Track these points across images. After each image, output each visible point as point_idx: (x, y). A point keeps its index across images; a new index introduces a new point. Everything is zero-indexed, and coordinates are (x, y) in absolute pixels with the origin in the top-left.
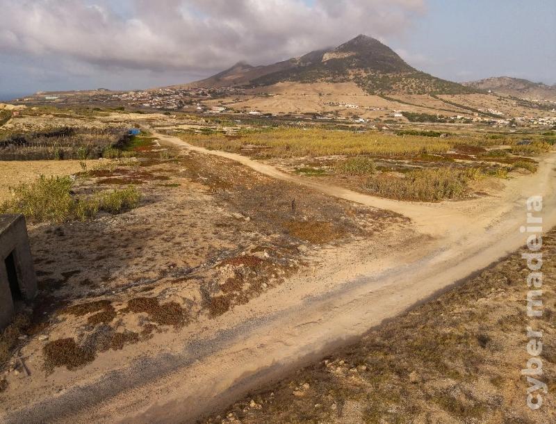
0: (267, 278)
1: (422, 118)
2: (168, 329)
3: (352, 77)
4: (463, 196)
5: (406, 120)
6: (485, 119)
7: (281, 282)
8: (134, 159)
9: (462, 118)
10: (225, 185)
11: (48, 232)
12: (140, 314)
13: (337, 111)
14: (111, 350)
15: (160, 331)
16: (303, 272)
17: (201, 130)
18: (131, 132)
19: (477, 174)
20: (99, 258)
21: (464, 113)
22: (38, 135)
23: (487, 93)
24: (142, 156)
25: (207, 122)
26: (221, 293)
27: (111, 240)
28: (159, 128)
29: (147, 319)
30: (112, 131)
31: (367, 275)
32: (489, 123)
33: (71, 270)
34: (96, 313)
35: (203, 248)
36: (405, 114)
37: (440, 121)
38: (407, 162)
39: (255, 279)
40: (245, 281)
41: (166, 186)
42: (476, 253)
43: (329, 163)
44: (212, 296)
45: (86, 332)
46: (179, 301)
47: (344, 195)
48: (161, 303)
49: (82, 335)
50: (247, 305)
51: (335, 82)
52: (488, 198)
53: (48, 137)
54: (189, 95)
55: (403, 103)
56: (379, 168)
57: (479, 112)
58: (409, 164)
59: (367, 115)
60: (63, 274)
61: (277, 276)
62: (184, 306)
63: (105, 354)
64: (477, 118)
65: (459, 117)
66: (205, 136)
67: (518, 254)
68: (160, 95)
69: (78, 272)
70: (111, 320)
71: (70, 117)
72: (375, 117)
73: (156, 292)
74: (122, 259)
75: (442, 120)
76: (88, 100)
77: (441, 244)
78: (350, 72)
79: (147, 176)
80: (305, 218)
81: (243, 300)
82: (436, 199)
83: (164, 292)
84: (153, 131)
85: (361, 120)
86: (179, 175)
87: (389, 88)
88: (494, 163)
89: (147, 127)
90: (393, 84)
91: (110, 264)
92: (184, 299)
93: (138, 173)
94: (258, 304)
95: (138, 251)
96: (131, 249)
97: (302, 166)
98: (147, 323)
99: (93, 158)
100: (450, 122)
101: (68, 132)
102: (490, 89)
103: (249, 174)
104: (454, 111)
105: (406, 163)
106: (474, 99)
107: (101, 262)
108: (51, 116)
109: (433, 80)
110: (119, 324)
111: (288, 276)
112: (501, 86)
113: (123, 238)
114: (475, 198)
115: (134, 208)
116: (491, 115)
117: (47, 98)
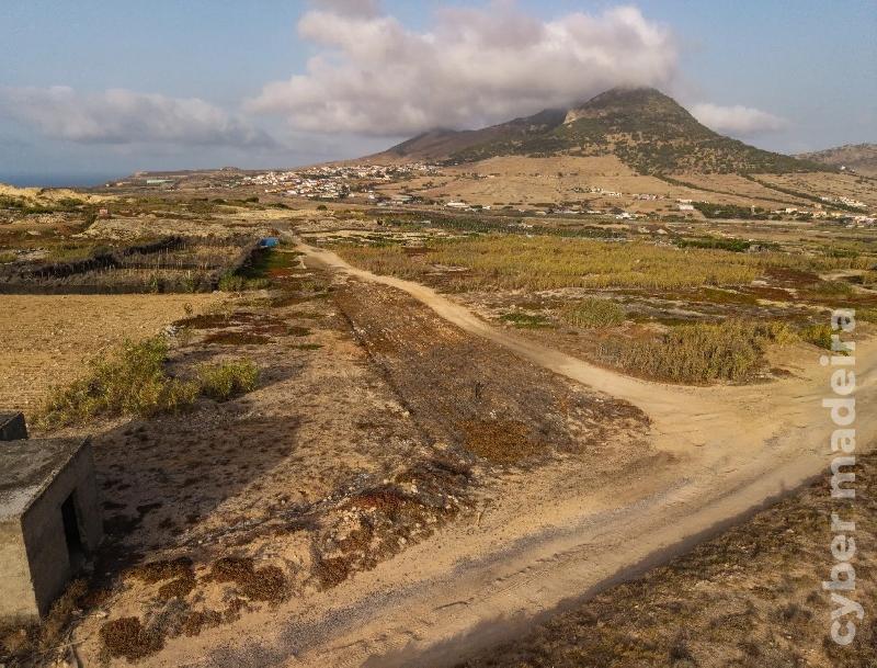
0: (407, 529)
1: (727, 212)
2: (260, 608)
3: (611, 147)
4: (751, 375)
5: (698, 215)
6: (833, 214)
7: (428, 534)
8: (264, 294)
9: (793, 213)
10: (387, 347)
11: (126, 434)
12: (226, 584)
13: (587, 201)
14: (183, 636)
15: (250, 610)
16: (465, 516)
17: (369, 238)
18: (263, 243)
19: (785, 331)
20: (189, 482)
21: (796, 204)
22: (132, 251)
23: (838, 172)
24: (277, 287)
25: (380, 223)
26: (339, 553)
27: (209, 451)
28: (307, 235)
29: (235, 592)
30: (236, 240)
31: (558, 524)
32: (841, 220)
33: (149, 502)
34: (170, 580)
35: (332, 468)
36: (697, 206)
37: (756, 217)
38: (679, 303)
39: (390, 531)
40: (375, 534)
41: (302, 347)
42: (733, 491)
43: (555, 304)
44: (325, 557)
45: (154, 609)
46: (280, 564)
47: (565, 367)
48: (256, 567)
49: (149, 614)
50: (374, 571)
51: (584, 156)
52: (790, 381)
53: (145, 254)
54: (357, 177)
55: (696, 188)
56: (631, 316)
57: (825, 202)
58: (681, 307)
59: (636, 207)
60: (139, 509)
61: (424, 525)
62: (287, 572)
63: (175, 641)
64: (819, 212)
65: (789, 210)
66: (375, 251)
67: (794, 497)
68: (314, 177)
69: (158, 505)
70: (188, 592)
71: (180, 217)
72: (649, 211)
73: (253, 548)
74: (219, 486)
75: (761, 215)
76: (208, 186)
77: (685, 470)
78: (609, 138)
79: (278, 326)
80: (492, 414)
81: (369, 564)
82: (704, 381)
83: (261, 550)
84: (297, 240)
85: (626, 215)
86: (323, 325)
87: (673, 165)
88: (821, 308)
89: (289, 234)
90: (679, 157)
91: (200, 493)
92: (288, 562)
93: (267, 320)
94: (390, 570)
95: (242, 471)
96: (233, 468)
97: (512, 309)
98: (233, 597)
99: (203, 292)
100: (773, 219)
101: (174, 243)
102: (842, 164)
103: (428, 324)
104: (780, 201)
105: (678, 307)
106: (816, 182)
107: (190, 490)
108: (151, 216)
109: (747, 151)
110: (198, 599)
111: (440, 524)
112: (862, 159)
113: (226, 447)
114: (767, 380)
115: (248, 392)
116: (843, 207)
117: (149, 182)
